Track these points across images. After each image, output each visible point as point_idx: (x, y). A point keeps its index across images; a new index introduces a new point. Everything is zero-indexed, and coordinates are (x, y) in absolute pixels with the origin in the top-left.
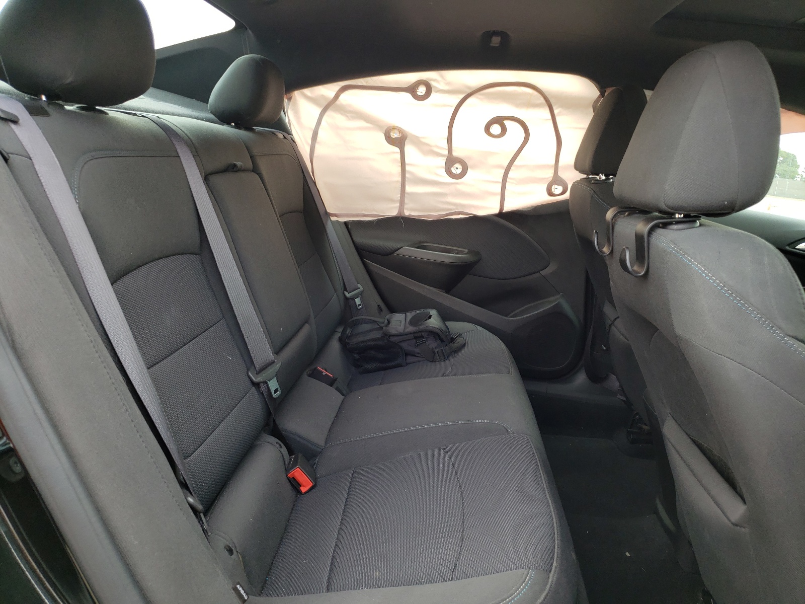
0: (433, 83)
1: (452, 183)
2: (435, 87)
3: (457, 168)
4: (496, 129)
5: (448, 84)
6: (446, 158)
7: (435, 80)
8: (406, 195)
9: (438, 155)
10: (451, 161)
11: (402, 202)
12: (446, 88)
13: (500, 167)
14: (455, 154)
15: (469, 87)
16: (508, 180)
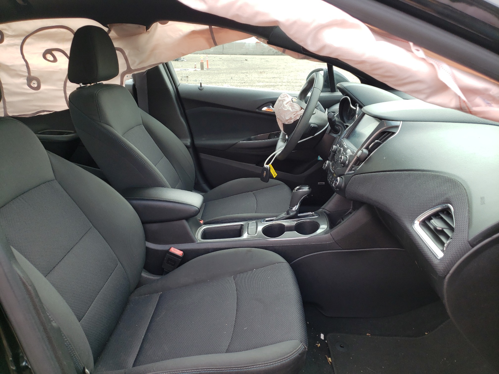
0: (4, 32)
1: (35, 93)
2: (6, 34)
3: (34, 84)
4: (49, 57)
5: (14, 31)
6: (26, 78)
7: (5, 29)
8: (6, 103)
9: (21, 76)
10: (30, 79)
11: (5, 108)
12: (13, 34)
13: (60, 80)
14: (32, 74)
15: (27, 32)
16: (67, 88)
